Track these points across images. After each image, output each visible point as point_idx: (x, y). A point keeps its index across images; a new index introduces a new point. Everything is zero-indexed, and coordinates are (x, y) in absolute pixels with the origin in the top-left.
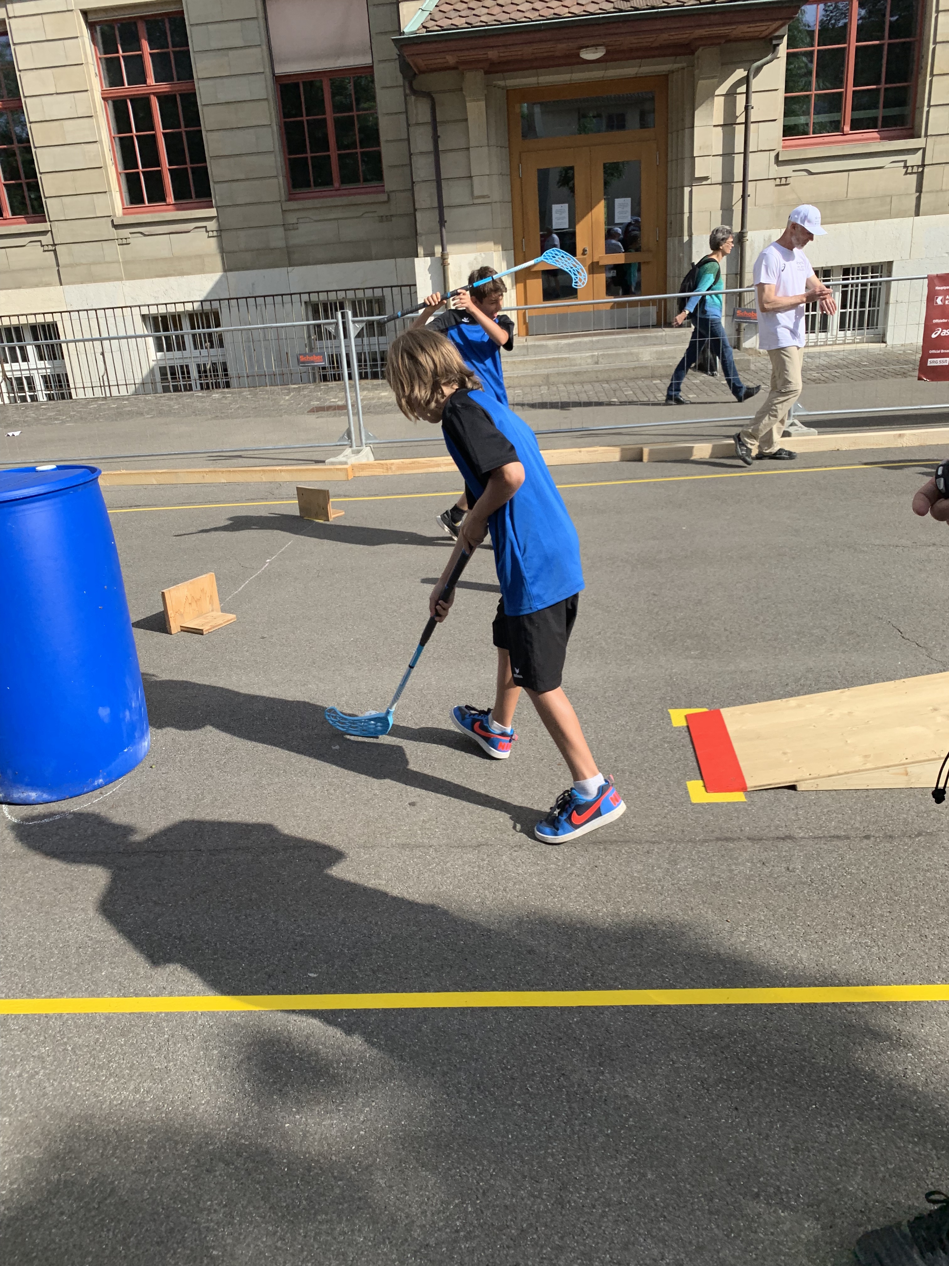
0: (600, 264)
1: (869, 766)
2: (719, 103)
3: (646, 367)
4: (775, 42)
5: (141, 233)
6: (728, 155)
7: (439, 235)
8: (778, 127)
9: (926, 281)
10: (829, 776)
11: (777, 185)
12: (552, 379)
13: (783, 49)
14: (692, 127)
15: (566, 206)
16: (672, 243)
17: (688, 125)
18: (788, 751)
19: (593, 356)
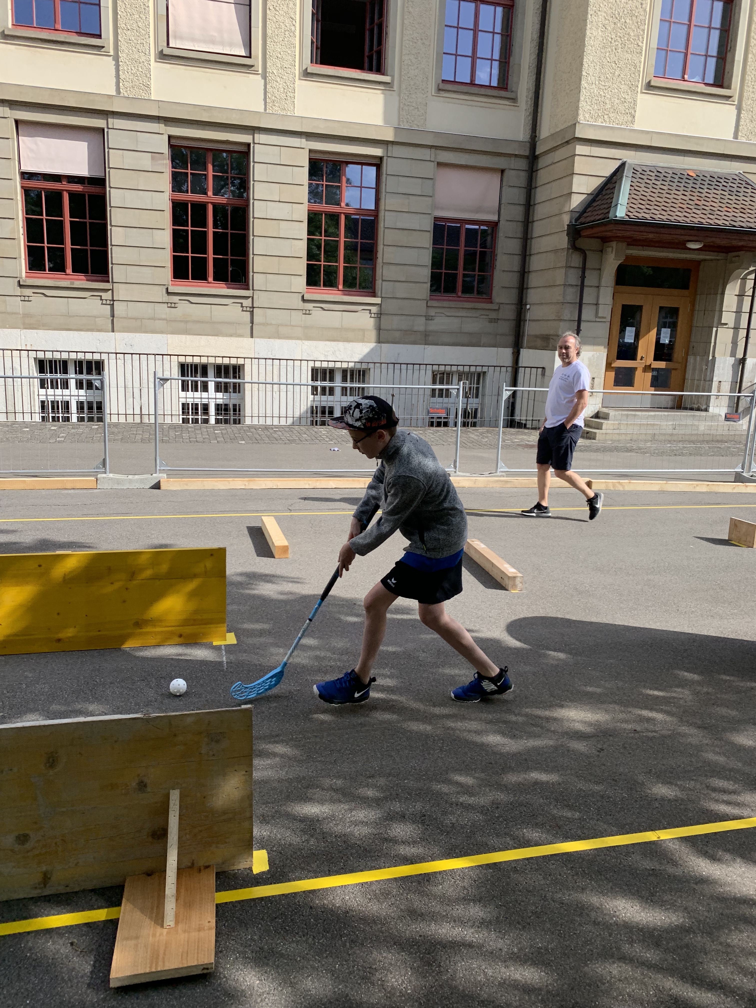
0: (652, 367)
5: (322, 308)
6: (738, 312)
14: (723, 293)
15: (634, 329)
16: (695, 359)
17: (720, 291)
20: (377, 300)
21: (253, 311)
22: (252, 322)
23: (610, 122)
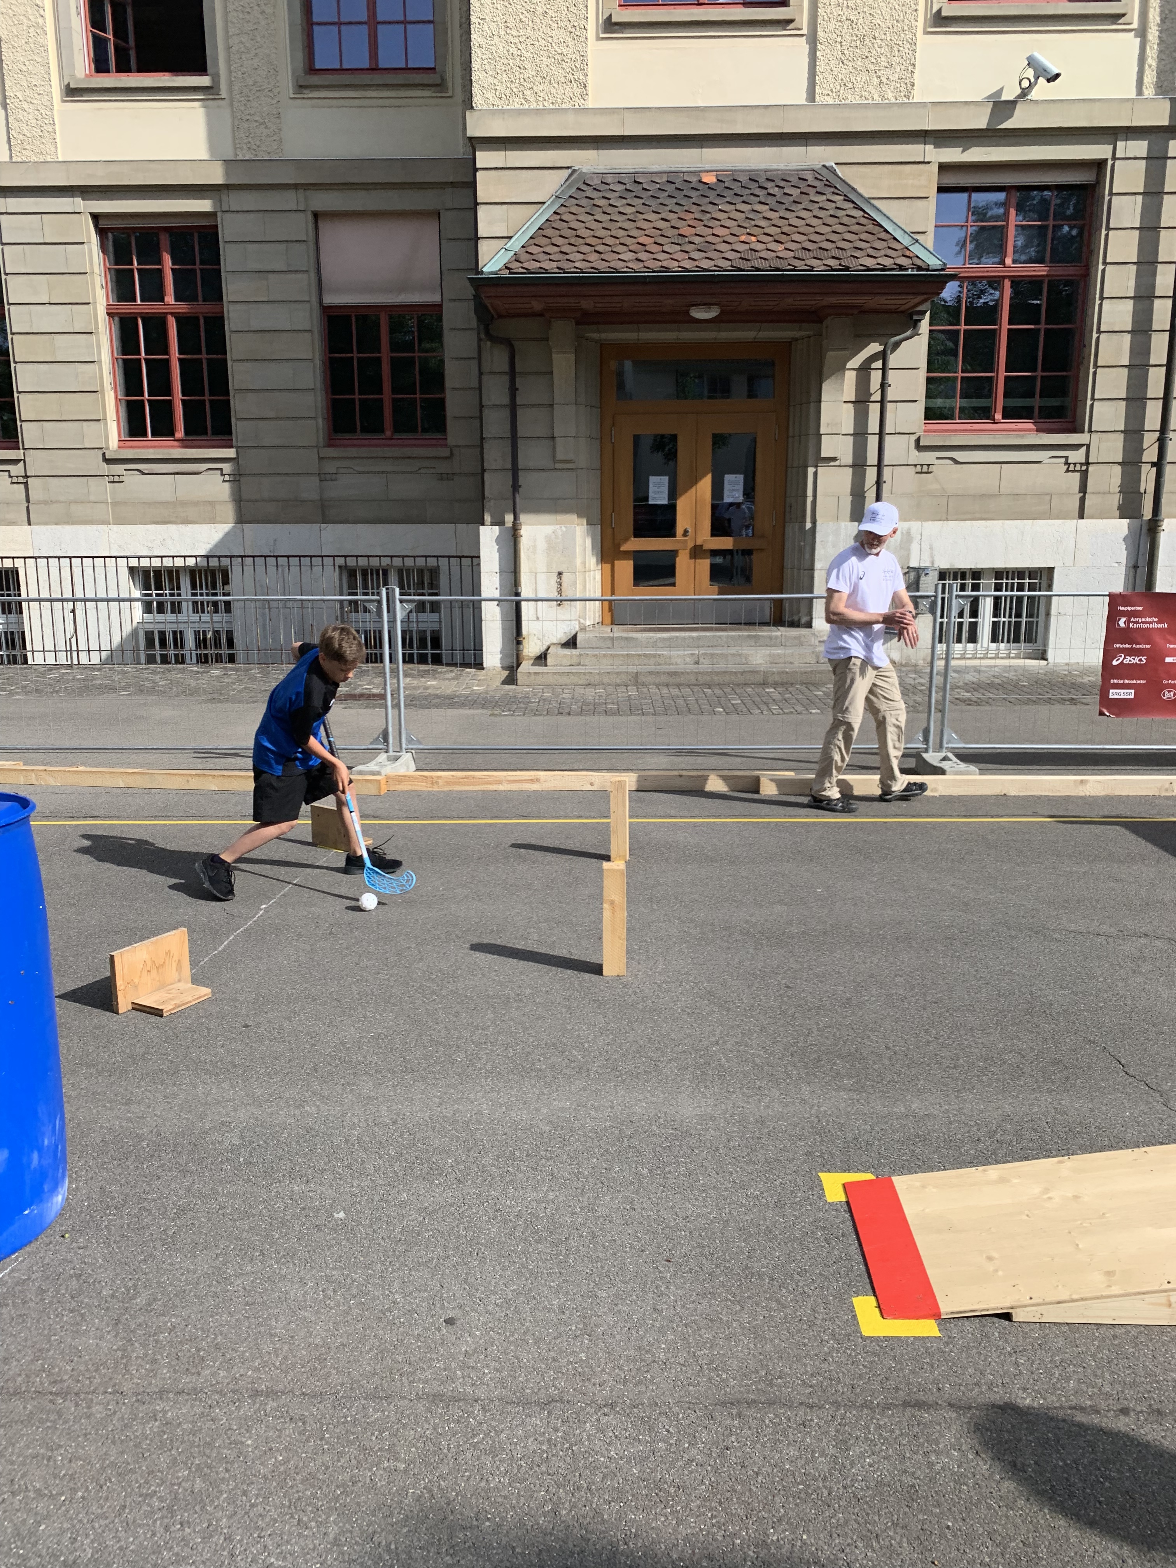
0: (704, 548)
1: (1115, 1290)
2: (850, 377)
3: (757, 672)
4: (915, 317)
5: (138, 471)
6: (860, 435)
7: (511, 502)
8: (919, 409)
9: (1107, 599)
10: (1059, 1303)
11: (917, 473)
12: (642, 679)
13: (925, 325)
14: (820, 401)
15: (665, 479)
16: (791, 530)
17: (813, 397)
18: (995, 1254)
19: (692, 654)
20: (231, 453)
21: (27, 482)
22: (28, 501)
23: (537, 101)
